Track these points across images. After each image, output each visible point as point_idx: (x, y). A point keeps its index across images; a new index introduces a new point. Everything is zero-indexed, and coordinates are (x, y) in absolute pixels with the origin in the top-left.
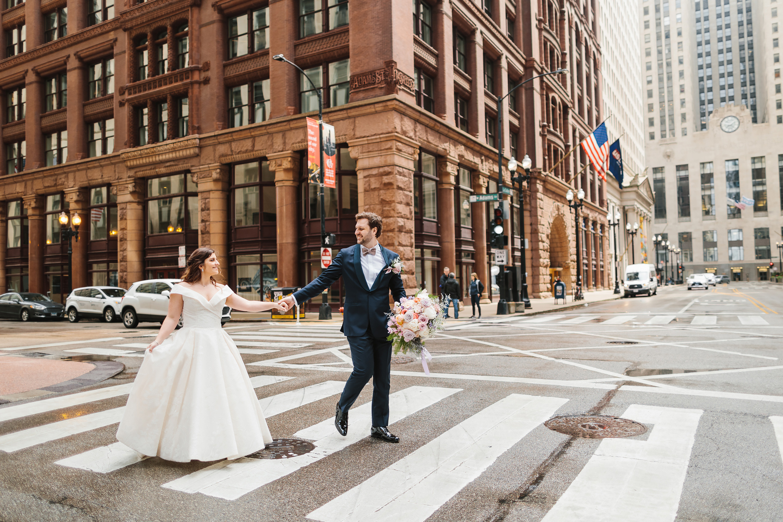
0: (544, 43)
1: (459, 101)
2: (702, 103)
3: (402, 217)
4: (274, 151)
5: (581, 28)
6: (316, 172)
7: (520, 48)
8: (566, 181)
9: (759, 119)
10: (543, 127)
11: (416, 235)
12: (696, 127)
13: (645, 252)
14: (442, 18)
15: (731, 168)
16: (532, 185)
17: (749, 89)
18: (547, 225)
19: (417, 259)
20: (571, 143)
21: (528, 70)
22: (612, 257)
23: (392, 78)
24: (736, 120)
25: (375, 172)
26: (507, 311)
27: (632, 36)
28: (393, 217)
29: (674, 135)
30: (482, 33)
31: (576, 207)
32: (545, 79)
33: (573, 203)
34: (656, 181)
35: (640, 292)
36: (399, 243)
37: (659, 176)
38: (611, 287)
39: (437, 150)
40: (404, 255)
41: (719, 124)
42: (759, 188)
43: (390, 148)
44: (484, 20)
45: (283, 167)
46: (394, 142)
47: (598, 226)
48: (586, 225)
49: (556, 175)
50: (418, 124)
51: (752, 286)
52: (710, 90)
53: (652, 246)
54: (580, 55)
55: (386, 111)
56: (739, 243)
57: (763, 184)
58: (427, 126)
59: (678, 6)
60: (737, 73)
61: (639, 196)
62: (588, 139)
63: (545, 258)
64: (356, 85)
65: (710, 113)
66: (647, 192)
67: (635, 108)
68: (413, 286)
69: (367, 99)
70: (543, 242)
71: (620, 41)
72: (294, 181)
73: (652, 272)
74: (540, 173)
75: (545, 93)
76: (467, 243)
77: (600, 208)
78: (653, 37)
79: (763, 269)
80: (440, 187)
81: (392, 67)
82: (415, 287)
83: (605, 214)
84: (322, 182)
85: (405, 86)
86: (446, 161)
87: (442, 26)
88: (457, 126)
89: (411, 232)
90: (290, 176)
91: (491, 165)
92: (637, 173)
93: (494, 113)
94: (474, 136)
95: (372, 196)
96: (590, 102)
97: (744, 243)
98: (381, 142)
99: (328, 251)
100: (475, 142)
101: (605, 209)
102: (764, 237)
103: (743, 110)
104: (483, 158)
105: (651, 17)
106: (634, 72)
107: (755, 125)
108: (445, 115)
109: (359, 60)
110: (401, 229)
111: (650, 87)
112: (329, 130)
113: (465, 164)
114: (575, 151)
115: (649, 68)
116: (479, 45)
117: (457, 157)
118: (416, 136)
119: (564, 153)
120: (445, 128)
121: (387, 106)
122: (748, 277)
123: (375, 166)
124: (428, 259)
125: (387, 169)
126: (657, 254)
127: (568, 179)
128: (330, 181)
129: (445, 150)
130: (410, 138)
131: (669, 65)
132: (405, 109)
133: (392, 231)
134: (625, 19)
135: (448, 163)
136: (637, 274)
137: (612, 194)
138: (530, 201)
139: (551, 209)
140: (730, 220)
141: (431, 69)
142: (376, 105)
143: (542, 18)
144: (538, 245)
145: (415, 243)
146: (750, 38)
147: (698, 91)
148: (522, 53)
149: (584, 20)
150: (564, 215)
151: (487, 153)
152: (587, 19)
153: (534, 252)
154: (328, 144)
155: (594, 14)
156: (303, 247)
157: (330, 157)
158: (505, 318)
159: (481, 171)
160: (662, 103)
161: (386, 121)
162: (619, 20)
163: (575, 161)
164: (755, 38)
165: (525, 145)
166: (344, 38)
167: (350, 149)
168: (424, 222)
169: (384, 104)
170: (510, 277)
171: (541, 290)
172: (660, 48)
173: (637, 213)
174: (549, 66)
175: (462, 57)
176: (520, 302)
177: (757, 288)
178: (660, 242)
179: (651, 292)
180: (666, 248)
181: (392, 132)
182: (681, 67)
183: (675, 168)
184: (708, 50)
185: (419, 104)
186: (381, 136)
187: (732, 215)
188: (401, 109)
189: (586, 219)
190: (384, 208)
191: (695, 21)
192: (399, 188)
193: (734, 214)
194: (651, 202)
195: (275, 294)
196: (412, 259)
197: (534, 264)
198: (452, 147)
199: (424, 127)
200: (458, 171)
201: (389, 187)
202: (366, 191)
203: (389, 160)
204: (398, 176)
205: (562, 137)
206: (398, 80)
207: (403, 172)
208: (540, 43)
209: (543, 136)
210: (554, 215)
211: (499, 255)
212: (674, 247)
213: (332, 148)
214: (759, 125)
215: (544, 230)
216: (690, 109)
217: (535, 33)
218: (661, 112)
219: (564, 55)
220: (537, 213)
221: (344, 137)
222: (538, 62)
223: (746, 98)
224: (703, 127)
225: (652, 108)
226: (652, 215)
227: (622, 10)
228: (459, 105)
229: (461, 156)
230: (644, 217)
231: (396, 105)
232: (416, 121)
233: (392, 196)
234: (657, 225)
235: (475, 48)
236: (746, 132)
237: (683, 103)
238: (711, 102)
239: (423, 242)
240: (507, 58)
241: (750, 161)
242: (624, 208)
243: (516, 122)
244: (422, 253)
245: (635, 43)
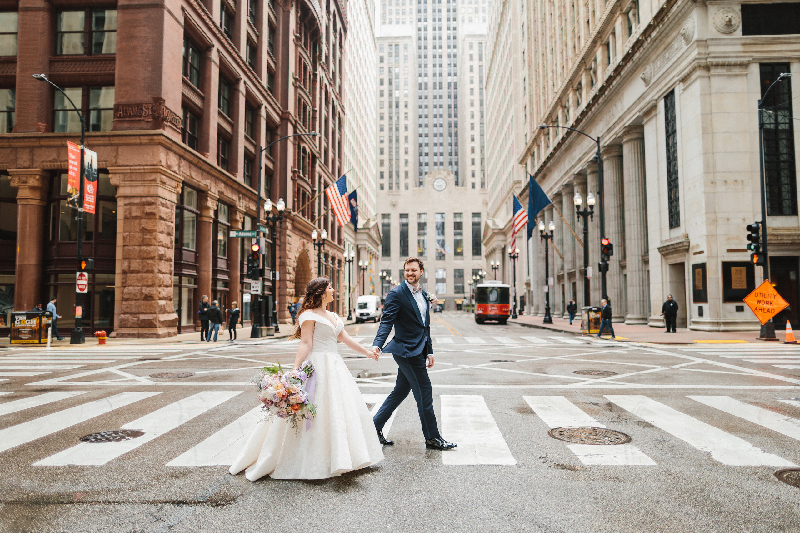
0: (299, 99)
1: (221, 142)
2: (421, 164)
3: (163, 246)
4: (18, 166)
5: (330, 89)
6: (76, 196)
7: (278, 100)
8: (312, 221)
9: (460, 183)
10: (294, 172)
11: (175, 263)
12: (416, 184)
13: (373, 285)
14: (210, 65)
15: (439, 219)
16: (283, 223)
17: (454, 159)
18: (293, 259)
19: (175, 286)
20: (316, 188)
21: (284, 121)
22: (346, 289)
23: (160, 114)
24: (444, 182)
25: (137, 201)
26: (260, 335)
27: (370, 101)
28: (155, 245)
29: (398, 187)
30: (245, 83)
31: (319, 245)
32: (298, 131)
33: (316, 242)
34: (384, 225)
35: (368, 319)
36: (159, 270)
37: (386, 221)
38: (345, 314)
39: (199, 185)
40: (163, 281)
41: (432, 183)
42: (458, 238)
43: (154, 180)
44: (248, 72)
45: (29, 185)
46: (159, 174)
47: (336, 262)
48: (326, 261)
49: (303, 215)
50: (182, 160)
51: (451, 315)
52: (427, 154)
53: (379, 280)
54: (328, 112)
55: (152, 145)
56: (443, 280)
57: (461, 234)
58: (190, 162)
59: (406, 84)
60: (446, 144)
61: (370, 237)
62: (332, 188)
63: (291, 288)
64: (120, 114)
65: (426, 173)
66: (377, 234)
67: (370, 162)
68: (171, 311)
69: (132, 129)
70: (290, 274)
71: (360, 104)
72: (41, 200)
73: (378, 303)
74: (290, 213)
75: (297, 143)
76: (223, 272)
77: (339, 246)
78: (386, 105)
79: (459, 302)
80: (200, 220)
81: (160, 104)
82: (173, 313)
83: (343, 251)
84: (81, 205)
85: (172, 123)
86: (207, 196)
87: (210, 71)
88: (218, 165)
89: (171, 260)
90: (37, 195)
91: (248, 203)
92: (369, 217)
93: (252, 156)
94: (234, 175)
95: (132, 224)
96: (334, 154)
97: (447, 280)
98: (145, 173)
99: (84, 276)
100: (234, 181)
101: (342, 247)
102: (460, 277)
103: (449, 174)
104: (241, 195)
105: (386, 87)
106: (370, 131)
107: (457, 187)
108: (208, 154)
109: (126, 91)
110: (161, 257)
111: (382, 145)
112: (91, 157)
113: (224, 200)
114: (320, 197)
115: (382, 130)
116: (243, 94)
117: (217, 193)
118: (180, 171)
119: (310, 197)
120: (208, 166)
121: (153, 139)
122: (448, 307)
123: (138, 195)
124: (186, 287)
125: (149, 199)
126: (383, 287)
127: (313, 219)
128: (89, 205)
129: (207, 186)
130: (175, 172)
131: (397, 129)
132: (171, 145)
133: (153, 258)
134: (365, 86)
135: (209, 198)
136: (366, 304)
137: (348, 234)
138: (280, 237)
139: (298, 245)
140: (437, 262)
141: (197, 109)
142: (142, 138)
143: (298, 77)
144: (286, 276)
145: (175, 270)
146: (456, 119)
147: (418, 154)
148: (279, 105)
149: (332, 83)
150: (308, 251)
151: (244, 191)
152: (335, 82)
153: (282, 282)
154: (90, 170)
155: (341, 79)
156: (49, 270)
157: (91, 183)
158: (258, 341)
159: (239, 207)
160: (391, 160)
161: (152, 154)
162: (360, 87)
163: (320, 204)
164: (459, 119)
165: (278, 187)
166: (109, 65)
167: (110, 176)
168: (184, 252)
169: (150, 137)
170: (263, 305)
171: (286, 316)
172: (391, 115)
173: (368, 251)
174: (302, 120)
175: (225, 101)
176: (271, 327)
177: (453, 316)
178: (385, 277)
179: (377, 319)
180: (389, 282)
181: (157, 165)
182: (406, 134)
183: (398, 216)
184: (426, 123)
185: (184, 141)
186: (146, 167)
187: (439, 258)
188: (168, 145)
189: (326, 255)
190: (145, 237)
191: (418, 98)
192: (162, 218)
193: (440, 257)
194: (379, 242)
195: (16, 318)
196: (171, 286)
197: (281, 293)
198: (213, 185)
199: (187, 163)
200: (217, 206)
201: (151, 216)
202: (126, 218)
203: (152, 191)
204: (161, 207)
205: (310, 183)
206: (166, 117)
207: (166, 203)
208: (295, 99)
209: (293, 179)
210: (300, 250)
211: (255, 285)
212: (395, 282)
213: (93, 173)
214: (460, 188)
215: (292, 263)
216: (412, 168)
217: (291, 89)
218: (390, 167)
219: (314, 111)
220: (285, 248)
221: (104, 163)
222: (293, 115)
223: (451, 165)
224: (421, 184)
225: (383, 163)
226: (380, 253)
227: (363, 78)
228: (220, 145)
229: (221, 193)
230: (373, 255)
231: (163, 140)
232: (181, 157)
233: (154, 226)
234: (383, 262)
235: (238, 96)
236: (450, 192)
237: (406, 162)
238: (427, 164)
239: (181, 271)
240: (266, 108)
241: (452, 216)
242: (357, 246)
243: (271, 166)
244: (180, 281)
245: (372, 108)
